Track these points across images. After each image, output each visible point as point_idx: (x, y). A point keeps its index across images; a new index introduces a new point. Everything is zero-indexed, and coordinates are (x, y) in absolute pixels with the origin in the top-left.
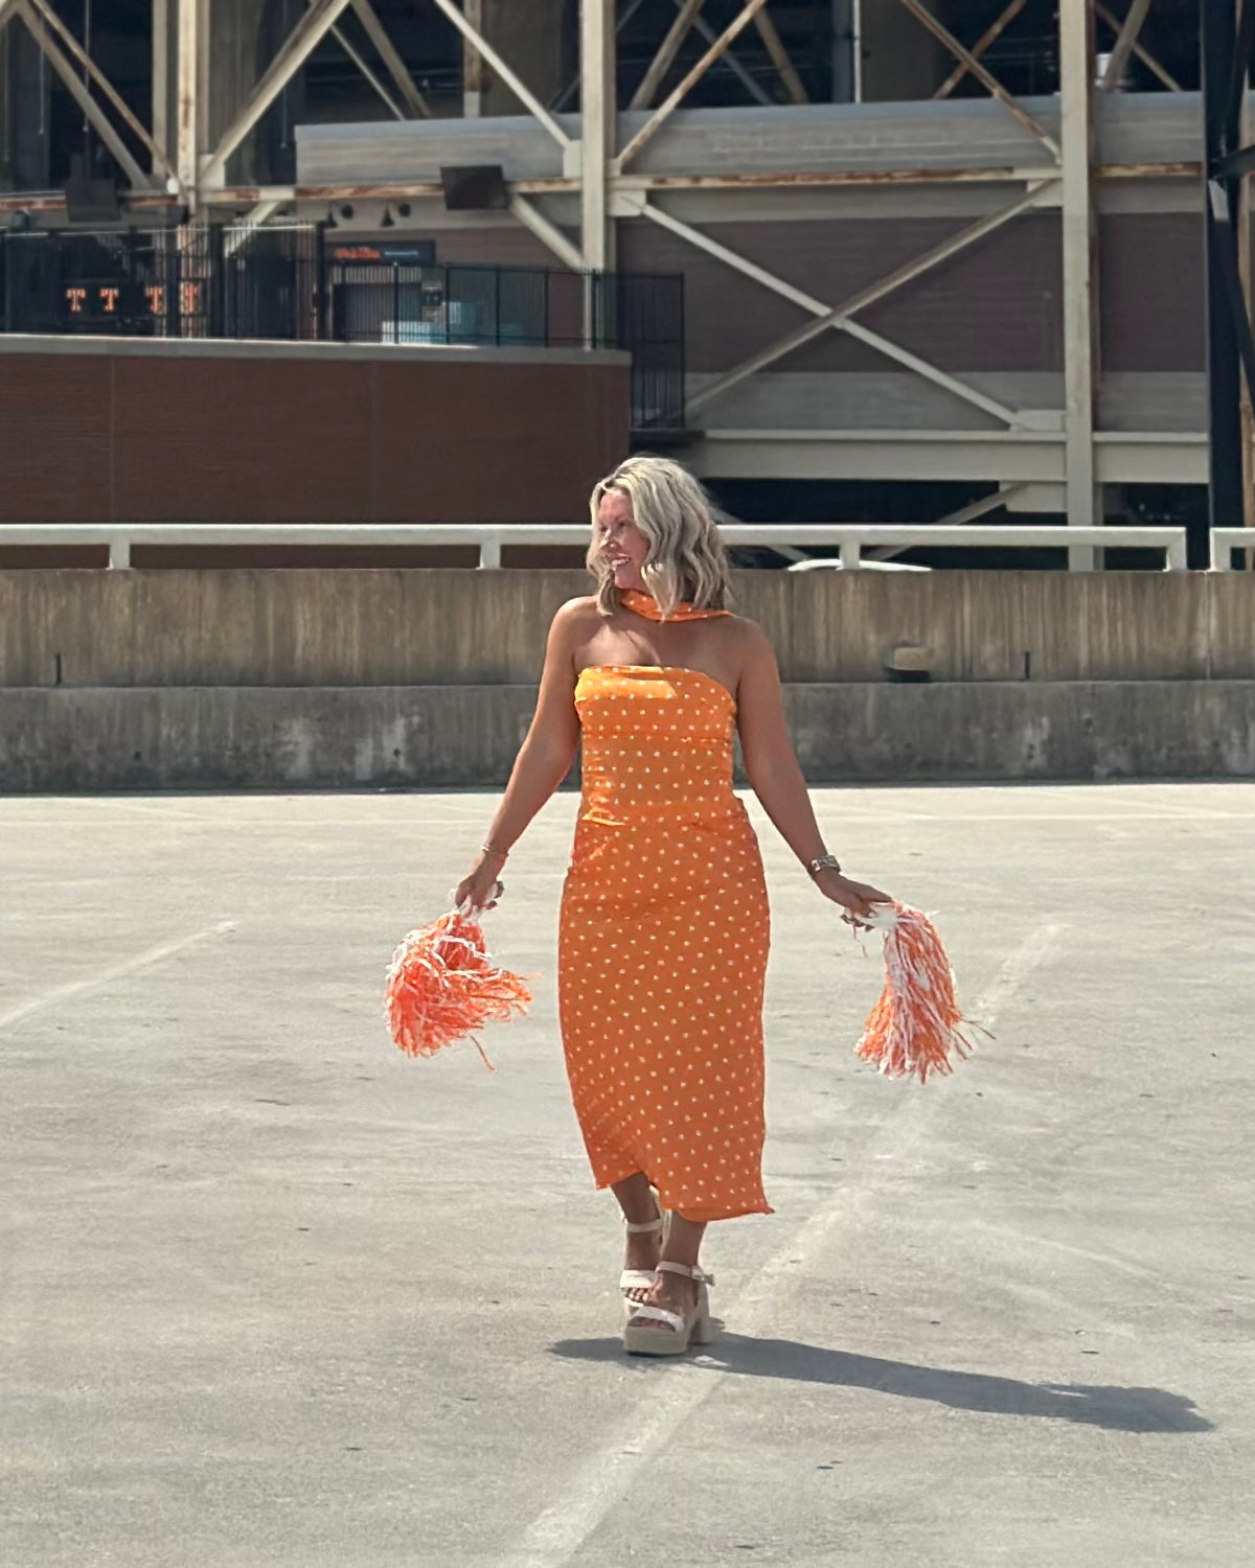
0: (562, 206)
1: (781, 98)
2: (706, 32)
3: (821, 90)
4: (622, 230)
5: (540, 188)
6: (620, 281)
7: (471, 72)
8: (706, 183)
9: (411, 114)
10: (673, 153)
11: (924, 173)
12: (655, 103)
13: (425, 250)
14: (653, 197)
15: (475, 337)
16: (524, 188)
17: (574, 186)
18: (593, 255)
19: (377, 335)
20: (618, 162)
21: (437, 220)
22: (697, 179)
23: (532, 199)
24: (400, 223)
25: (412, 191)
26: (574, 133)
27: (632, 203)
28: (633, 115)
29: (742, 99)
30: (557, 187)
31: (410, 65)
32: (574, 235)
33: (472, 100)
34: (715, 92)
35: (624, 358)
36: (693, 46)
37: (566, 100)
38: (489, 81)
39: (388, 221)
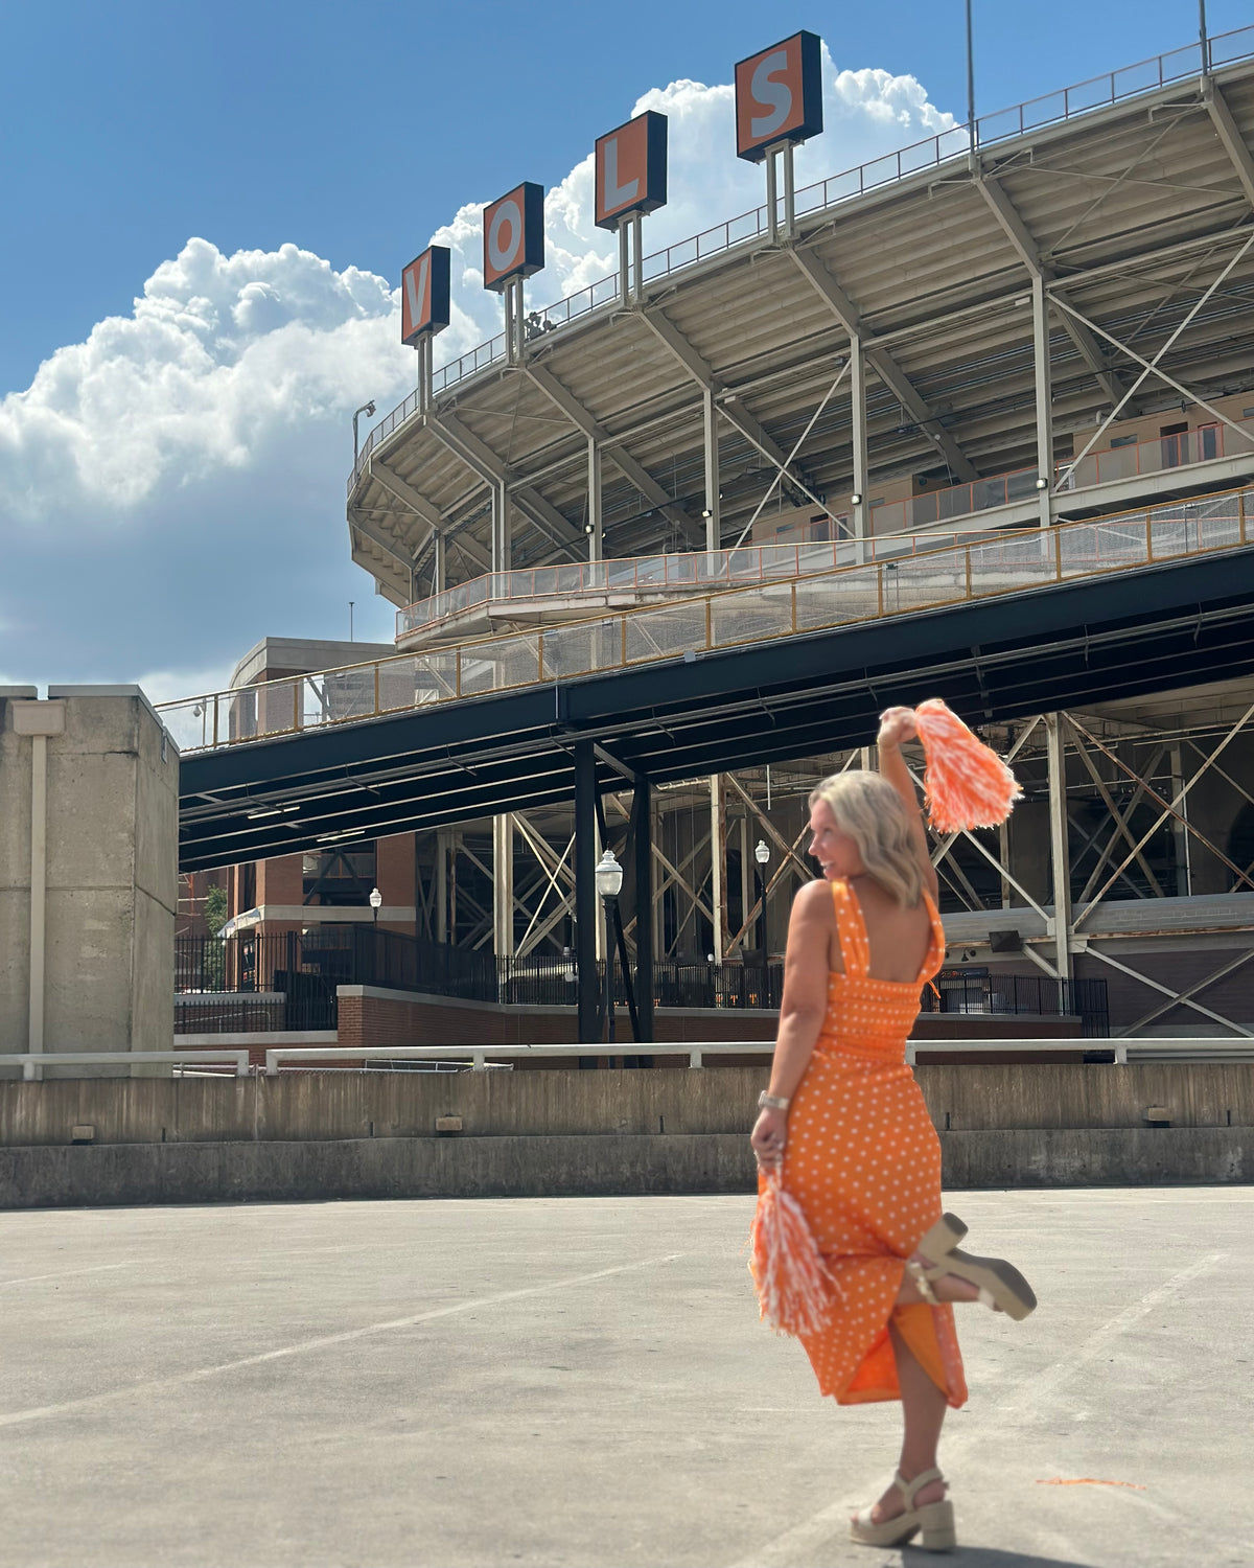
0: (1047, 949)
1: (1150, 894)
2: (1113, 865)
3: (1172, 891)
4: (1076, 960)
5: (1037, 941)
6: (1077, 982)
7: (1005, 891)
8: (1115, 936)
9: (975, 909)
10: (1101, 922)
11: (1221, 928)
12: (1090, 900)
13: (983, 973)
14: (1090, 944)
15: (1006, 1010)
16: (1029, 941)
17: (1053, 940)
18: (1063, 971)
19: (958, 1009)
20: (1073, 928)
21: (987, 958)
22: (1111, 934)
23: (1032, 946)
24: (971, 960)
25: (975, 944)
26: (1052, 914)
27: (1080, 947)
28: (1080, 905)
29: (1133, 896)
30: (1045, 940)
31: (978, 891)
32: (1053, 963)
33: (1006, 903)
34: (1116, 894)
35: (1079, 1019)
36: (1107, 872)
37: (1047, 898)
38: (1014, 895)
39: (965, 959)
